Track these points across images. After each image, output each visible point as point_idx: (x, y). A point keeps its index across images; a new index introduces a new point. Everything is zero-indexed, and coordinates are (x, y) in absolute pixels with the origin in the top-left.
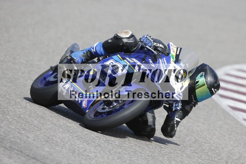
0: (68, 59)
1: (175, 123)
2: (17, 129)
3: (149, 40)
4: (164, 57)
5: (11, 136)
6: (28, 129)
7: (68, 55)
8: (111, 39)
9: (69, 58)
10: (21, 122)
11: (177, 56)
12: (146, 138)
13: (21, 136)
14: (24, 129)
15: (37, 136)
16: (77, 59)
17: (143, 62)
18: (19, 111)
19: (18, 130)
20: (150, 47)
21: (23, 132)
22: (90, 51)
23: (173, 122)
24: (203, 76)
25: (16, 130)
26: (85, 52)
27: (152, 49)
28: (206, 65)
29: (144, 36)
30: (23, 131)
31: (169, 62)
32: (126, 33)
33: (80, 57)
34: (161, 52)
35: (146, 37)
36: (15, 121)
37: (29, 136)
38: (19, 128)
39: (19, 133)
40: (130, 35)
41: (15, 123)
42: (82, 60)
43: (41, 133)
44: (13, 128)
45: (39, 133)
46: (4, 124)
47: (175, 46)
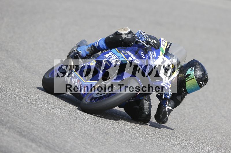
0: (75, 53)
1: (167, 110)
2: (83, 144)
3: (142, 35)
4: (154, 50)
5: (77, 151)
6: (92, 144)
7: (75, 49)
8: (112, 35)
9: (76, 51)
10: (86, 138)
11: (167, 50)
12: (142, 122)
13: (86, 151)
14: (89, 144)
15: (101, 151)
16: (82, 52)
17: (136, 54)
18: (85, 128)
19: (83, 145)
20: (143, 42)
21: (89, 147)
22: (94, 46)
23: (165, 109)
24: (193, 71)
25: (81, 145)
26: (90, 47)
27: (145, 43)
28: (196, 61)
29: (138, 32)
31: (158, 54)
32: (125, 29)
33: (85, 51)
34: (153, 46)
35: (140, 33)
36: (80, 137)
37: (94, 150)
38: (84, 143)
39: (85, 148)
40: (128, 31)
41: (81, 139)
42: (87, 53)
43: (105, 148)
44: (79, 143)
45: (103, 148)
46: (70, 139)
47: (166, 42)
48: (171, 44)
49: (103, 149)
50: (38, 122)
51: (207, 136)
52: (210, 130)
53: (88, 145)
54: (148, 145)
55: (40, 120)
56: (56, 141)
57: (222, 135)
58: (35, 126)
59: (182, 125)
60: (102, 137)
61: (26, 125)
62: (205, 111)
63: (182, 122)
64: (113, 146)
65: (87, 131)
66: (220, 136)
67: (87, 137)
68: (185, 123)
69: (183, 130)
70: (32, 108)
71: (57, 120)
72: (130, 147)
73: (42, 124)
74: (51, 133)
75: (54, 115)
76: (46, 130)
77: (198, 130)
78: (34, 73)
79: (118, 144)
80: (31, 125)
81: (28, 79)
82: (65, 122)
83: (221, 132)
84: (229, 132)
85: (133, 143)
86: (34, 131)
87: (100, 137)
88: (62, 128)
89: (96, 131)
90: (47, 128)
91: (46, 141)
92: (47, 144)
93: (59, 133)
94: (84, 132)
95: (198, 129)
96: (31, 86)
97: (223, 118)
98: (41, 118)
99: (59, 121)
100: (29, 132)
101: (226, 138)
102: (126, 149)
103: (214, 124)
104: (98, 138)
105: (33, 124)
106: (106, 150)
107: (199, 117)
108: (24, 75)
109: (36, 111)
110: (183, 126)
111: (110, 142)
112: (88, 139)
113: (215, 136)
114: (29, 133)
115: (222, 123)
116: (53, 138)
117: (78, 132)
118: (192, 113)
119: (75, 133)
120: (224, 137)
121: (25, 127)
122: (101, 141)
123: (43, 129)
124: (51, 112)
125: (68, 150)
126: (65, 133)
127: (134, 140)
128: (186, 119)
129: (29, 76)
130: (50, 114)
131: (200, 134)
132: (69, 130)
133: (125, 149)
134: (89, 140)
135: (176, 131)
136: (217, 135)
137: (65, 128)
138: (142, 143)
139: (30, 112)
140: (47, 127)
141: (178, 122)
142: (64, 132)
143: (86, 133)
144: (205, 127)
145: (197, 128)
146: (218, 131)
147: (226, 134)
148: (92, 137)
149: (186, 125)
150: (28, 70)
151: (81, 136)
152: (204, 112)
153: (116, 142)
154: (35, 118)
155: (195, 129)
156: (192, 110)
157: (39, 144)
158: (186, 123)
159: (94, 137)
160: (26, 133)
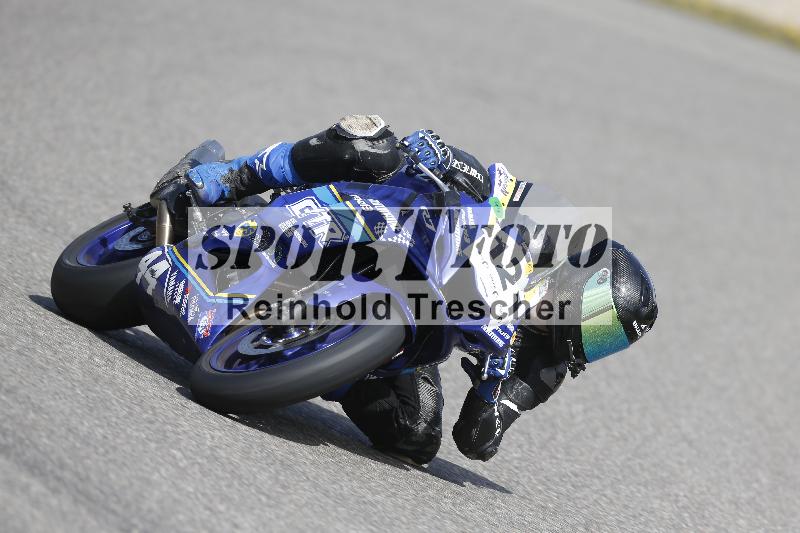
0: (180, 186)
1: (497, 414)
2: (204, 494)
3: (430, 146)
4: (470, 205)
5: (181, 517)
6: (236, 497)
7: (182, 173)
8: (319, 137)
9: (183, 181)
10: (216, 475)
13: (214, 520)
14: (224, 499)
15: (264, 525)
16: (205, 187)
18: (213, 437)
19: (205, 501)
20: (431, 170)
21: (222, 508)
22: (250, 168)
23: (490, 410)
25: (197, 499)
26: (236, 168)
28: (617, 247)
29: (417, 133)
30: (221, 503)
33: (217, 183)
34: (465, 189)
35: (423, 138)
37: (239, 520)
38: (208, 491)
39: (210, 509)
40: (378, 129)
41: (199, 476)
42: (223, 192)
43: (278, 517)
44: (191, 490)
45: (273, 517)
46: (161, 475)
47: (511, 177)
48: (528, 186)
49: (270, 519)
50: (52, 403)
51: (626, 503)
52: (639, 484)
53: (222, 501)
54: (424, 519)
55: (60, 398)
56: (112, 476)
57: (680, 504)
58: (44, 418)
59: (544, 459)
60: (270, 478)
61: (13, 411)
62: (625, 414)
63: (543, 447)
64: (305, 510)
65: (218, 450)
66: (670, 509)
67: (220, 473)
68: (553, 450)
69: (545, 477)
70: (35, 352)
71: (117, 401)
72: (365, 519)
73: (67, 411)
74: (96, 448)
75: (111, 383)
76: (81, 434)
77: (596, 481)
78: (49, 229)
79: (321, 507)
80: (31, 412)
81: (28, 248)
82: (146, 412)
83: (677, 496)
84: (702, 497)
85: (376, 507)
86: (40, 436)
87: (263, 477)
88: (135, 434)
89: (249, 453)
90: (85, 429)
91: (77, 474)
92: (80, 486)
93: (123, 451)
94: (209, 452)
95: (598, 477)
96: (36, 275)
97: (684, 445)
98: (64, 390)
99: (127, 406)
100: (23, 436)
101: (691, 517)
102: (352, 526)
103: (654, 465)
104: (255, 478)
105: (38, 410)
106: (282, 523)
107: (602, 432)
108: (14, 232)
109: (48, 363)
110: (548, 461)
111: (294, 497)
112: (222, 479)
113: (655, 506)
114: (21, 441)
115: (680, 463)
116: (101, 464)
117: (189, 453)
118: (579, 419)
119: (179, 455)
120: (686, 515)
121: (8, 416)
122: (264, 490)
123: (70, 430)
124: (100, 371)
125: (150, 511)
126: (146, 452)
127: (378, 497)
128: (560, 437)
129: (31, 237)
130: (96, 380)
131: (605, 496)
132: (157, 442)
133: (346, 526)
134: (223, 483)
135: (524, 476)
136: (660, 505)
137: (143, 431)
138: (404, 508)
139: (28, 366)
140: (82, 423)
141: (531, 444)
142: (141, 448)
143: (216, 459)
144: (621, 471)
145: (596, 472)
146: (666, 490)
147: (693, 504)
148: (237, 472)
149: (556, 458)
150: (30, 218)
151: (197, 466)
152: (620, 420)
153: (317, 499)
154: (44, 389)
155: (588, 476)
156: (580, 407)
157: (53, 483)
158: (557, 451)
159: (243, 473)
160: (10, 440)
